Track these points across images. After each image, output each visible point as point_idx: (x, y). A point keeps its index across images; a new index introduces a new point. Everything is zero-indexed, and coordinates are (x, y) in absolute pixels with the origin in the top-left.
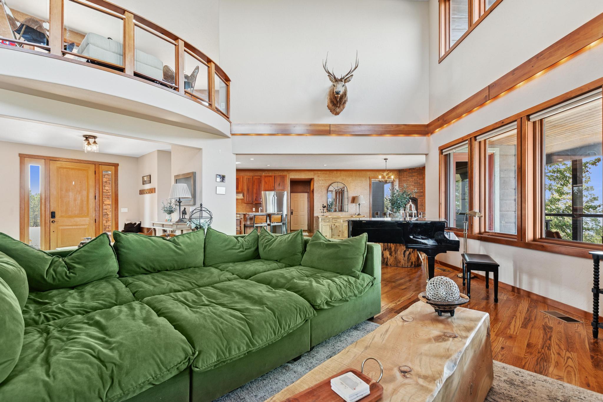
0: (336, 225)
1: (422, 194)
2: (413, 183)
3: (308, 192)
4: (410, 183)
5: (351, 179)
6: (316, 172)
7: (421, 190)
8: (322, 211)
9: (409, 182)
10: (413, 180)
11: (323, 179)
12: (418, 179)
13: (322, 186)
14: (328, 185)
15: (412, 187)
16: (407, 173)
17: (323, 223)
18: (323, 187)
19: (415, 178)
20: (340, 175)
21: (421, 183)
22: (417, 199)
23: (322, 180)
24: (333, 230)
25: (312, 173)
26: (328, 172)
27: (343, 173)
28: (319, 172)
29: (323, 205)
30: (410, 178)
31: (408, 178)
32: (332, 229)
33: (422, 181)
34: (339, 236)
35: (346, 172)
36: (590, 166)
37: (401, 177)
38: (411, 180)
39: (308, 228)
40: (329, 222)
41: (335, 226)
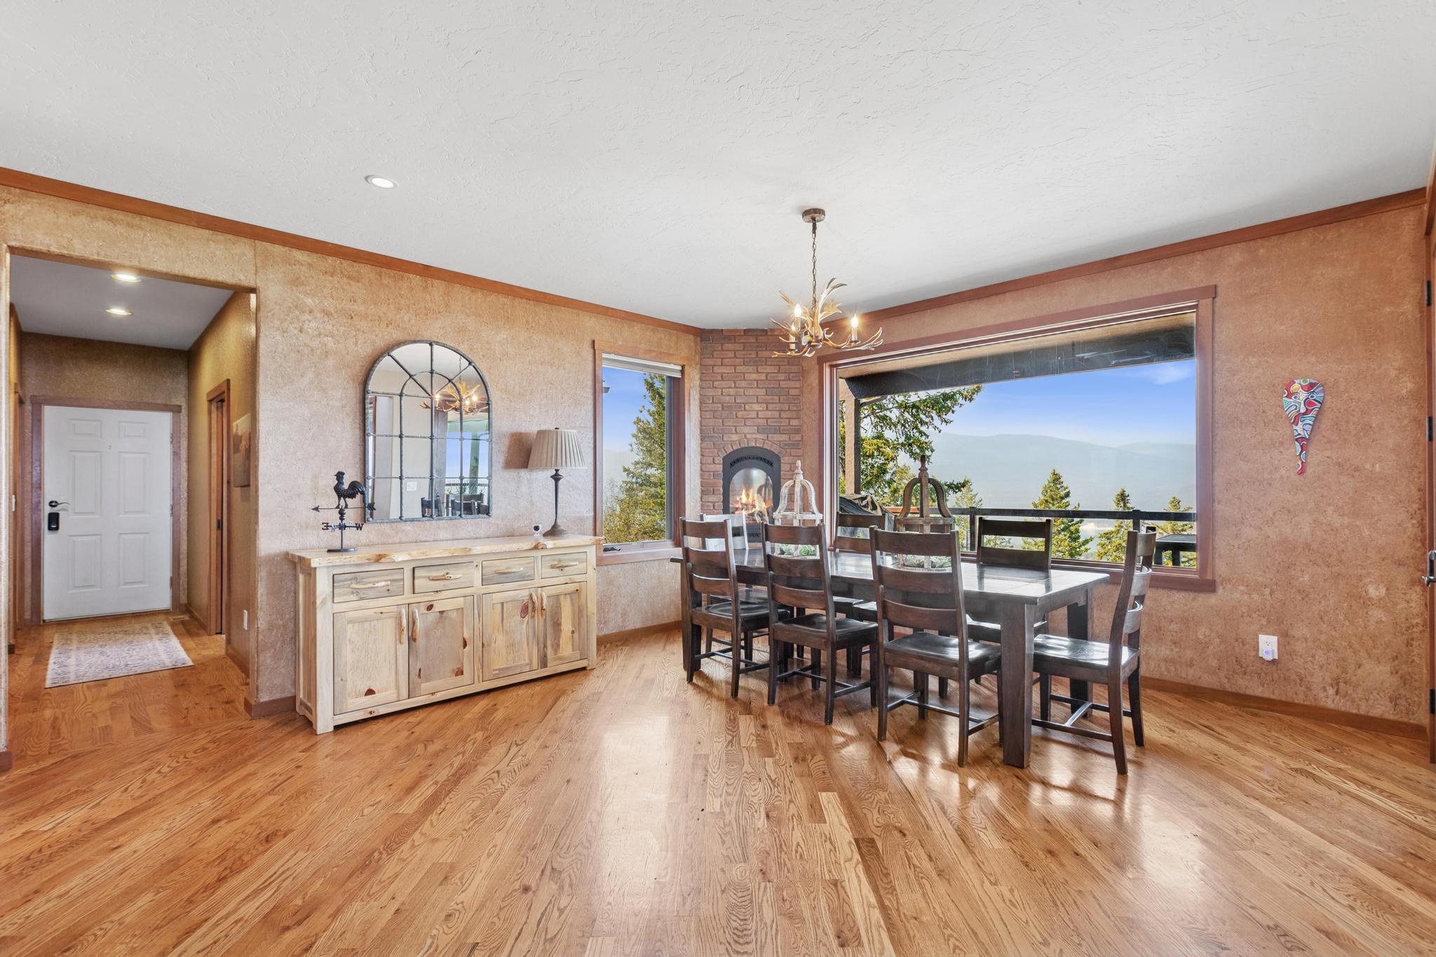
0: (438, 607)
1: (798, 437)
2: (762, 392)
3: (176, 410)
4: (750, 392)
5: (503, 335)
6: (278, 249)
7: (794, 422)
8: (334, 519)
9: (744, 384)
10: (763, 377)
11: (329, 304)
12: (781, 377)
13: (326, 354)
14: (365, 350)
15: (756, 407)
16: (737, 347)
17: (348, 605)
18: (330, 362)
19: (769, 369)
20: (447, 306)
21: (793, 392)
22: (778, 458)
23: (327, 313)
24: (421, 641)
25: (244, 248)
26: (366, 271)
27: (462, 294)
28: (300, 255)
29: (340, 476)
30: (751, 369)
31: (739, 369)
32: (412, 639)
33: (798, 384)
34: (460, 672)
35: (479, 294)
36: (961, 401)
37: (710, 362)
38: (754, 376)
39: (175, 598)
40: (389, 593)
41: (432, 615)
